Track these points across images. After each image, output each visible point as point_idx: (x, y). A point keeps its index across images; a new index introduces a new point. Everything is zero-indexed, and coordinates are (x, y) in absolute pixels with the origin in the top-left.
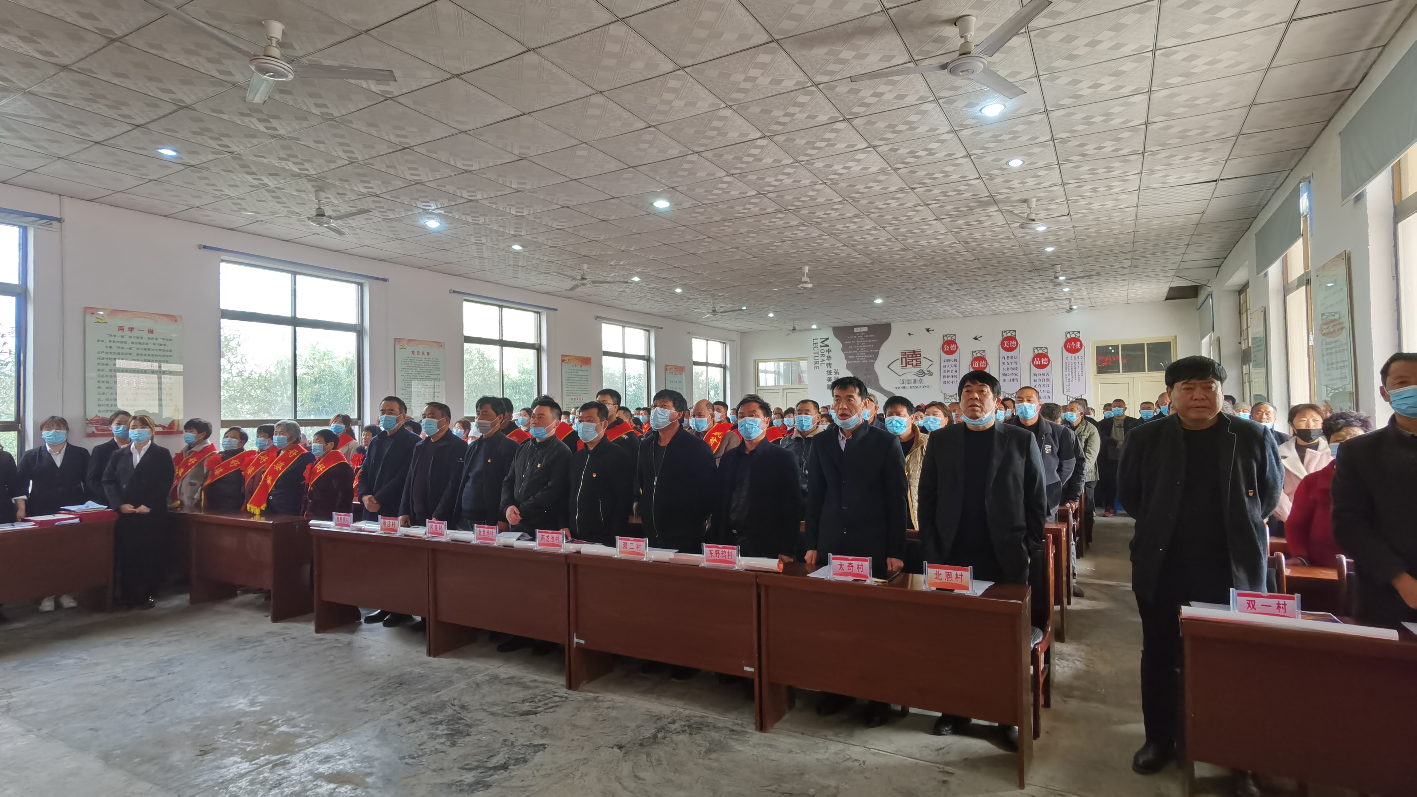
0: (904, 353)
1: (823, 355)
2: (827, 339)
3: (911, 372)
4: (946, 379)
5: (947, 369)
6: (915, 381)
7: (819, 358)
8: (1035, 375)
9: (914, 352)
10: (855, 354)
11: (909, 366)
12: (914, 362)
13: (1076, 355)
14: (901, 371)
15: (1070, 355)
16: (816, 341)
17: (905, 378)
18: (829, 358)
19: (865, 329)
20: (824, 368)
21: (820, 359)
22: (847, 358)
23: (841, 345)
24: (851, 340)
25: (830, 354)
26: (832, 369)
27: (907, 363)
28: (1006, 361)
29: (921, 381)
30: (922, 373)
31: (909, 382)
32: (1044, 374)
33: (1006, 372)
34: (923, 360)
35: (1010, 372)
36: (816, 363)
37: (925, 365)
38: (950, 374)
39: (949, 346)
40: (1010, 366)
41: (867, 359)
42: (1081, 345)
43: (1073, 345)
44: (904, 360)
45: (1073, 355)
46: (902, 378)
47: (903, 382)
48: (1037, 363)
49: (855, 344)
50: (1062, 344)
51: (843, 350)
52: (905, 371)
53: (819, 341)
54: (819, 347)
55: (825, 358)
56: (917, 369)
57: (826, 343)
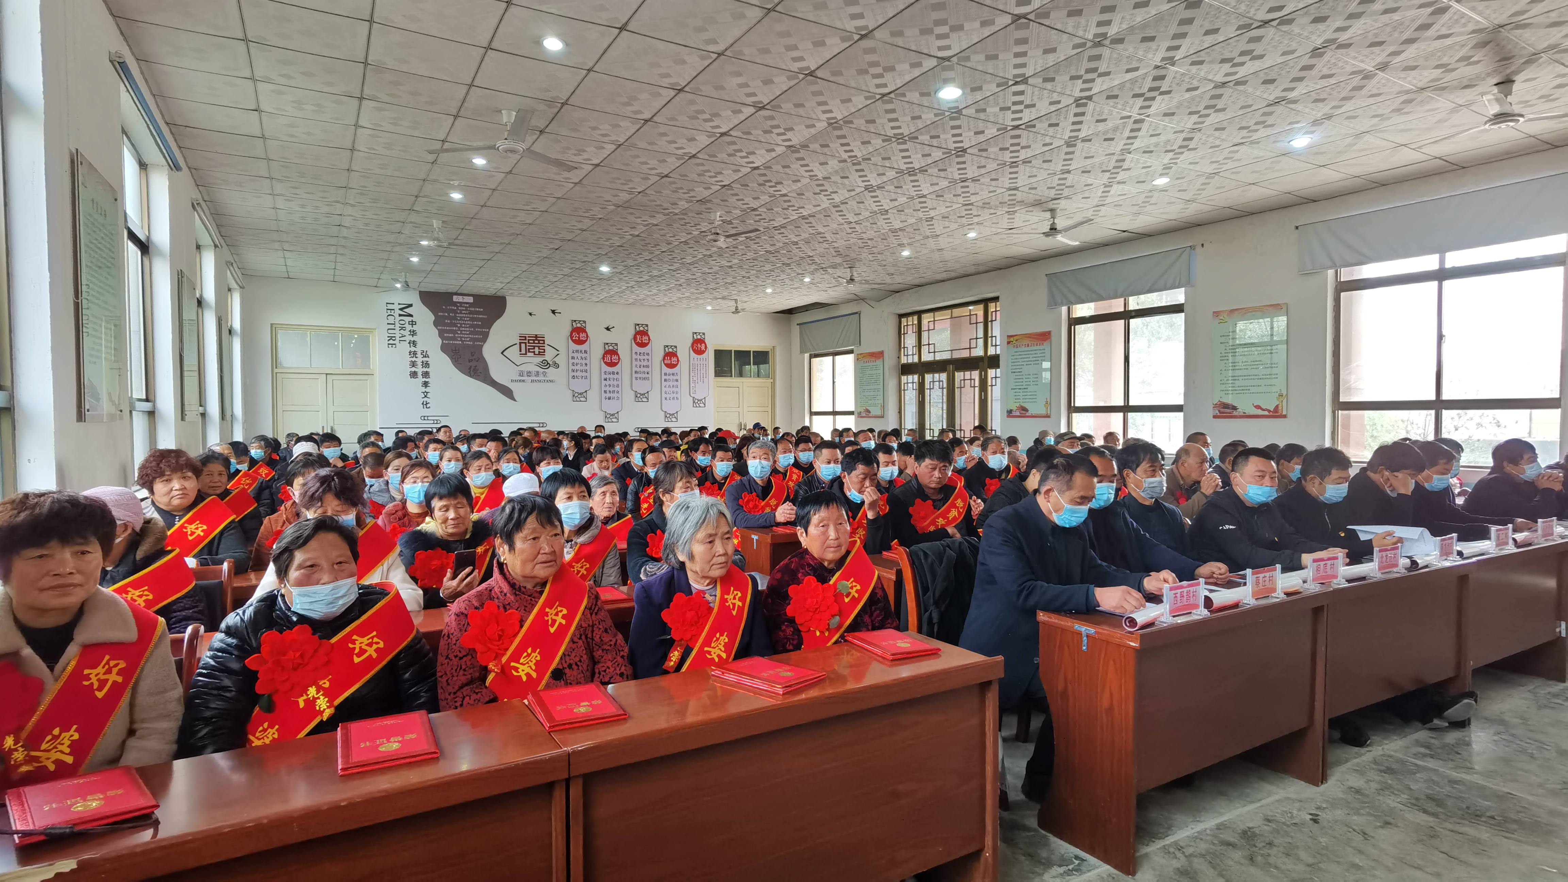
0: (523, 338)
1: (402, 328)
2: (411, 305)
3: (532, 362)
4: (575, 374)
5: (575, 361)
6: (537, 374)
7: (397, 331)
8: (665, 374)
9: (536, 336)
10: (454, 332)
11: (529, 354)
12: (537, 350)
13: (701, 356)
14: (519, 360)
15: (696, 356)
16: (390, 307)
17: (525, 368)
18: (413, 333)
19: (470, 300)
20: (405, 348)
21: (397, 333)
22: (441, 334)
23: (433, 318)
24: (449, 311)
25: (415, 328)
26: (418, 349)
27: (528, 351)
28: (638, 357)
29: (545, 374)
30: (546, 365)
31: (529, 374)
33: (638, 369)
34: (547, 348)
35: (642, 369)
36: (391, 338)
37: (549, 355)
38: (579, 367)
39: (578, 334)
40: (642, 363)
41: (471, 340)
42: (706, 347)
43: (698, 345)
44: (523, 345)
45: (699, 357)
46: (520, 368)
47: (521, 374)
48: (668, 362)
49: (455, 318)
50: (690, 344)
51: (436, 324)
52: (524, 359)
53: (396, 307)
54: (396, 315)
55: (407, 333)
56: (539, 359)
57: (408, 310)
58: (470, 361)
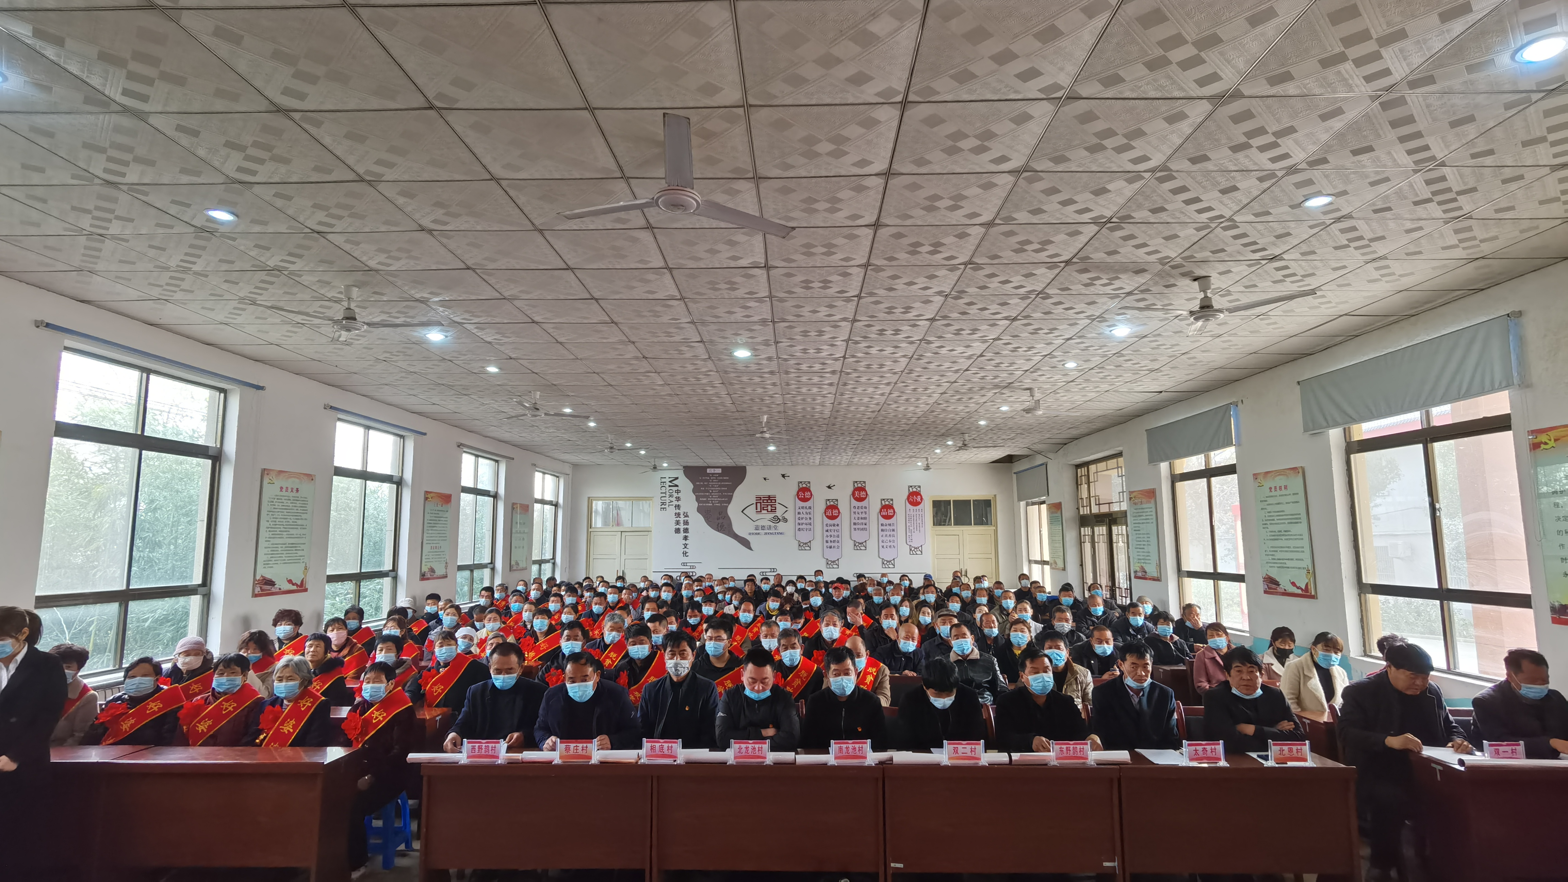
0: (759, 498)
1: (671, 496)
2: (677, 478)
3: (765, 518)
4: (801, 527)
5: (801, 516)
6: (770, 528)
7: (667, 498)
8: (882, 525)
9: (769, 497)
10: (707, 497)
11: (763, 512)
12: (769, 508)
13: (918, 507)
14: (755, 516)
15: (912, 507)
16: (663, 480)
17: (760, 523)
18: (678, 499)
19: (719, 471)
20: (672, 510)
22: (697, 500)
23: (692, 486)
24: (704, 481)
25: (680, 495)
26: (681, 512)
27: (762, 509)
28: (856, 510)
29: (776, 528)
30: (777, 520)
31: (763, 528)
32: (890, 525)
33: (856, 521)
34: (778, 506)
35: (860, 521)
36: (663, 504)
37: (780, 511)
38: (804, 521)
39: (804, 493)
40: (860, 516)
41: (720, 502)
42: (922, 499)
43: (914, 498)
44: (759, 505)
45: (915, 508)
46: (756, 523)
47: (757, 528)
48: (884, 513)
49: (707, 486)
50: (906, 497)
51: (694, 491)
52: (760, 516)
53: (667, 480)
54: (667, 486)
55: (673, 499)
56: (772, 515)
57: (675, 482)
58: (718, 519)
